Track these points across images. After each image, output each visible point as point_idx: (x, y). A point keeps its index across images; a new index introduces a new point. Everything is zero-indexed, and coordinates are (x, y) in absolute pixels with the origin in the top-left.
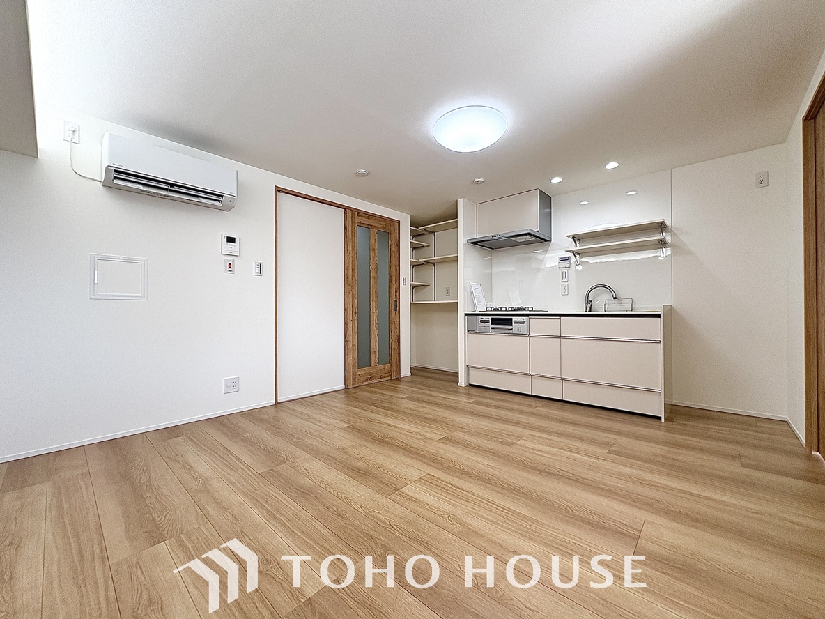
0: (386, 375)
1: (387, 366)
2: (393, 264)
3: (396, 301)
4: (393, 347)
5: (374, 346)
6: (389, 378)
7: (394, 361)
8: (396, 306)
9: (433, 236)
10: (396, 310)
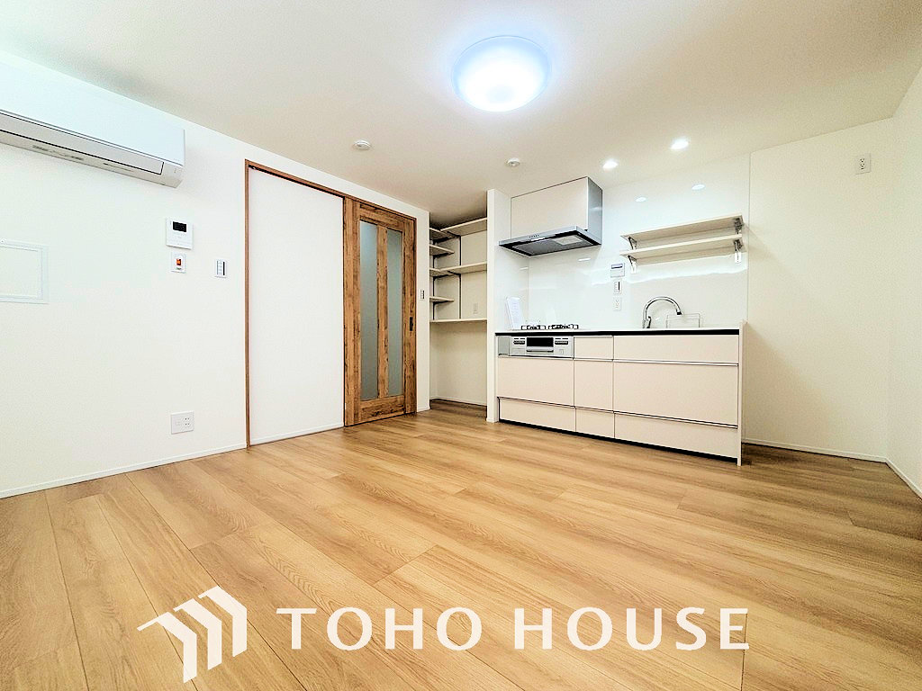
0: (398, 409)
1: (400, 398)
2: (408, 272)
3: (411, 319)
4: (407, 374)
5: (383, 373)
6: (402, 413)
7: (408, 391)
8: (411, 324)
9: (458, 240)
10: (411, 329)
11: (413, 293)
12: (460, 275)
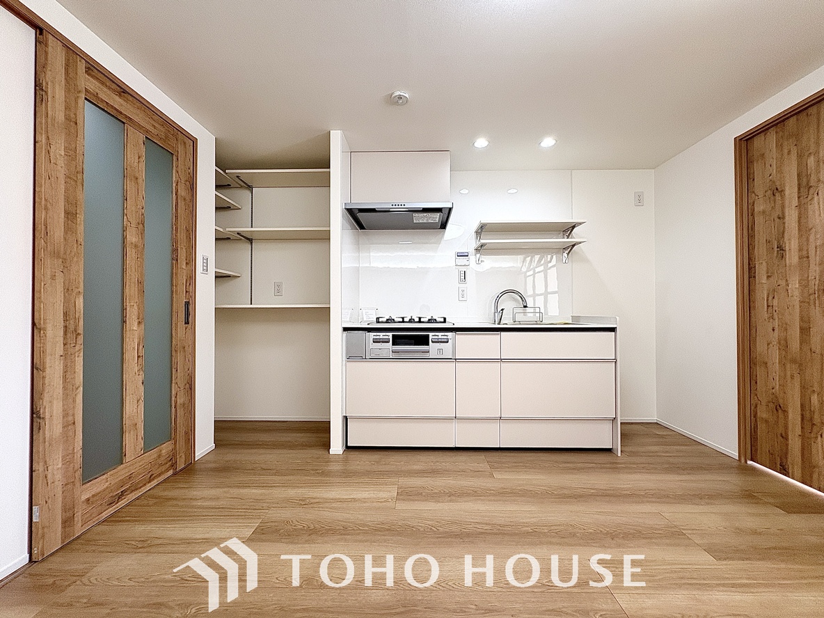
0: (164, 468)
1: (166, 448)
2: (182, 224)
3: (187, 304)
4: (180, 401)
5: (134, 409)
6: (171, 472)
7: (181, 430)
8: (187, 314)
9: (248, 193)
10: (187, 323)
11: (191, 260)
12: (250, 241)
